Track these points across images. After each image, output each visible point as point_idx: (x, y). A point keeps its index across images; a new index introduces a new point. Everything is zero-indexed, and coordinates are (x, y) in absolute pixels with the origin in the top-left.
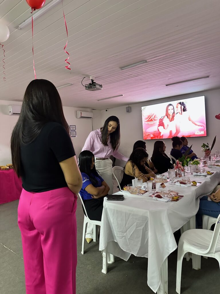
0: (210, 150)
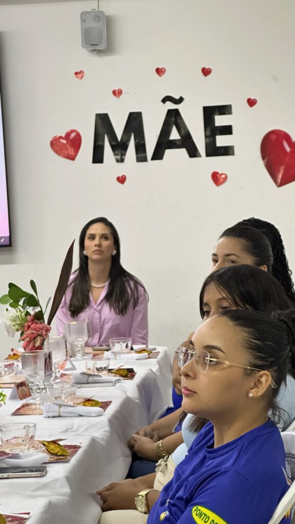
0: (46, 317)
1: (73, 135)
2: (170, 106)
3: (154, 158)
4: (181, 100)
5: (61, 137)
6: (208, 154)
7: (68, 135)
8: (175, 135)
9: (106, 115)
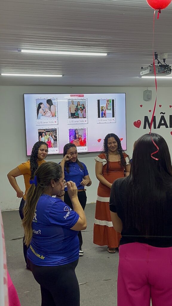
1: (139, 121)
2: (162, 115)
3: (157, 128)
4: (165, 113)
5: (136, 122)
6: (170, 127)
7: (138, 121)
8: (163, 122)
9: (147, 116)
